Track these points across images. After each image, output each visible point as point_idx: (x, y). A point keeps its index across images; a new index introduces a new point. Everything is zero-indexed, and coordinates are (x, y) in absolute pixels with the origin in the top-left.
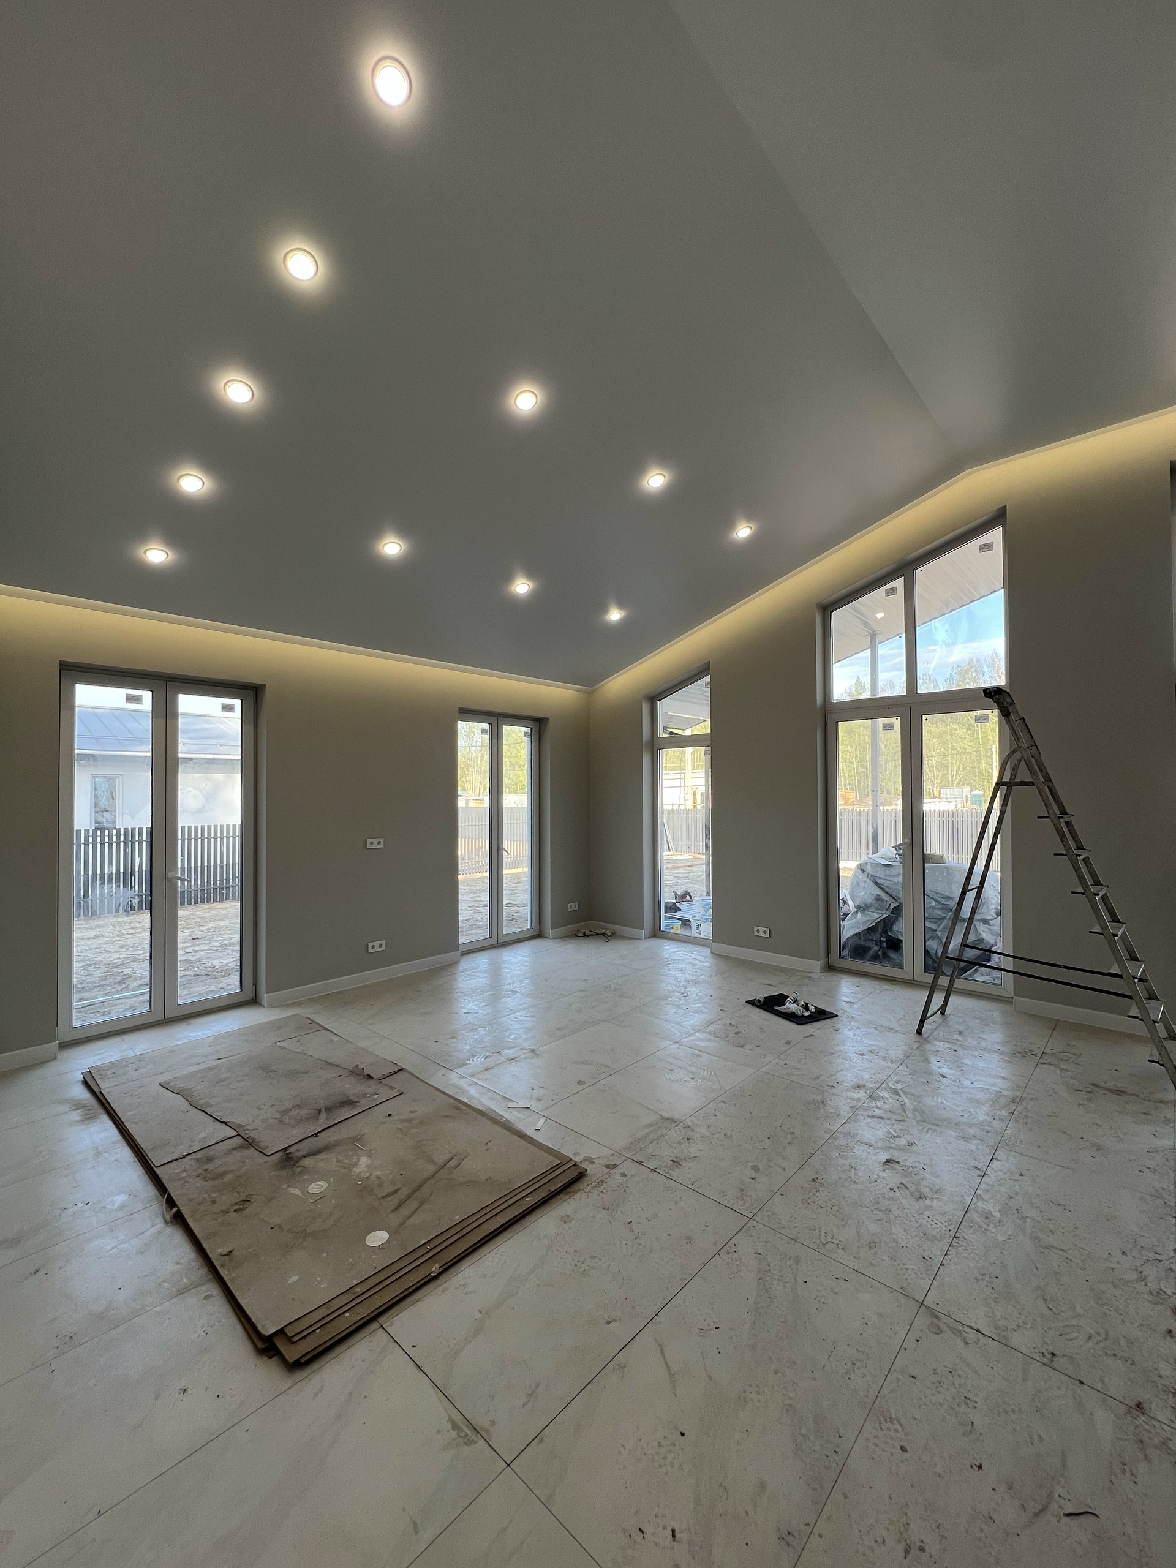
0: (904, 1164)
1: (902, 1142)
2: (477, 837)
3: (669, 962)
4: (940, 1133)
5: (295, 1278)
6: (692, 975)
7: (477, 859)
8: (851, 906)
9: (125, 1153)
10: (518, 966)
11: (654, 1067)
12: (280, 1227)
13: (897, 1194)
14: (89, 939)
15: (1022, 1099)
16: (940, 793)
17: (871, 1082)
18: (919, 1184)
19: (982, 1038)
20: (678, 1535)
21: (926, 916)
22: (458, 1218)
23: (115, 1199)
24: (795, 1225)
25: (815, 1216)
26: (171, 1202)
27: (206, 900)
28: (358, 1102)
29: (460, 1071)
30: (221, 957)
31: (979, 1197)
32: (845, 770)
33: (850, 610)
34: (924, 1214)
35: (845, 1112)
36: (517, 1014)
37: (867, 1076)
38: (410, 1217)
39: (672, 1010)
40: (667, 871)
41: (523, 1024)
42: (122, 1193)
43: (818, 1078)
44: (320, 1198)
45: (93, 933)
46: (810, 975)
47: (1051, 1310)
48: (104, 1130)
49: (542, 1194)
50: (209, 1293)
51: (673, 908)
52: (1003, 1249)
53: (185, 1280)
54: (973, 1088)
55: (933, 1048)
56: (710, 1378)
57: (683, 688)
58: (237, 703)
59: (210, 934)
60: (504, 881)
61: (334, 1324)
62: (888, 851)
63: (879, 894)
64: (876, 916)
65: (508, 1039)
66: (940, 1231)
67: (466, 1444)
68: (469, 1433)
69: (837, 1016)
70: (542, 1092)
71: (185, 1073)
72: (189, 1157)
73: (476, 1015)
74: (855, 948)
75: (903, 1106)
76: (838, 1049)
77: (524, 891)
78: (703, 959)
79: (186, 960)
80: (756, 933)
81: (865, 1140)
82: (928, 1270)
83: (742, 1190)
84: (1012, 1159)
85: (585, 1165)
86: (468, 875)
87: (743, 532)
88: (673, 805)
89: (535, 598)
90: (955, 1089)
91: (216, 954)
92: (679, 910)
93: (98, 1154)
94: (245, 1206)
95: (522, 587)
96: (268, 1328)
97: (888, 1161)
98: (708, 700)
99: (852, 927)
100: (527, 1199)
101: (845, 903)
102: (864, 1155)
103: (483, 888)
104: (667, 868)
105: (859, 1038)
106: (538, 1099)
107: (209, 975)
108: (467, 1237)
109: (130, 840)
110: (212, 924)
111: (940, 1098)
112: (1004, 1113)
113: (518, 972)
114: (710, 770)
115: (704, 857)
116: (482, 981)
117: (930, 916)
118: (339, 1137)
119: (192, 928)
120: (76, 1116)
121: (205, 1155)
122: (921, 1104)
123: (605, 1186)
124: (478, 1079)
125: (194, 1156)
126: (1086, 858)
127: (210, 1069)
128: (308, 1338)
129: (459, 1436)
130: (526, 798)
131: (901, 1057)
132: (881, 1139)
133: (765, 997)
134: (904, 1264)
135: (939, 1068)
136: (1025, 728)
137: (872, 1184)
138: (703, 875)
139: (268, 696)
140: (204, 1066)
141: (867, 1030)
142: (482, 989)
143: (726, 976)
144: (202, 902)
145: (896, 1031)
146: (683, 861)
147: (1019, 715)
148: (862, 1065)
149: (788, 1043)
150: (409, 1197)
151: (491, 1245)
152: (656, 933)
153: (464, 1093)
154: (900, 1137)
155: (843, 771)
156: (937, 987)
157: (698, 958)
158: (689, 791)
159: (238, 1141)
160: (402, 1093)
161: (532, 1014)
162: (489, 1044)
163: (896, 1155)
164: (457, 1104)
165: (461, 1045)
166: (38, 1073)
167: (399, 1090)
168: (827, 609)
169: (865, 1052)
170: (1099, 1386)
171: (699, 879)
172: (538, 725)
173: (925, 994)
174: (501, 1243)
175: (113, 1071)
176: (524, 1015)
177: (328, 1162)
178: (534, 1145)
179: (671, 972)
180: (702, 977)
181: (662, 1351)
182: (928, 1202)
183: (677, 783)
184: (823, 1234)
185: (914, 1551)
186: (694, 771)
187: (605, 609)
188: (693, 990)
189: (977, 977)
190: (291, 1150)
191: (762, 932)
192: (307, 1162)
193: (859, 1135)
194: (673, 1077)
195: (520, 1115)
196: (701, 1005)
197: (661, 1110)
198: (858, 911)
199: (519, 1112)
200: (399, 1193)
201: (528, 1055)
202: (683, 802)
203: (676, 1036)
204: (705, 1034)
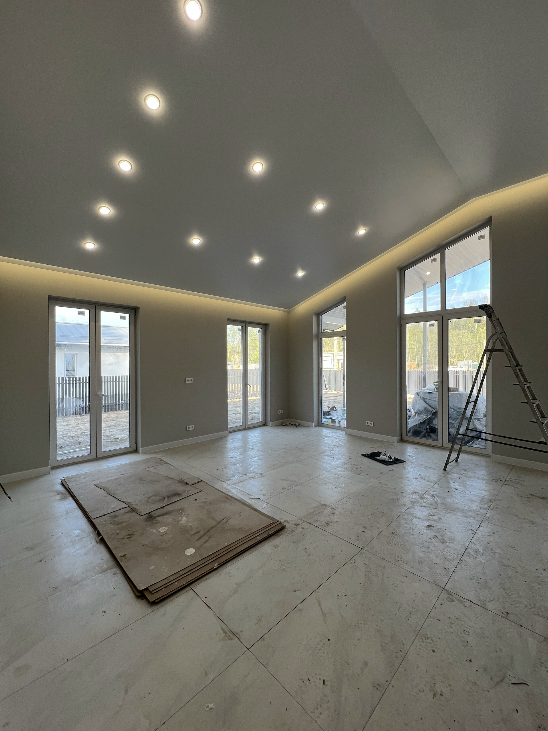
0: (436, 527)
1: (436, 517)
2: (237, 383)
3: (325, 437)
4: (454, 514)
5: (152, 567)
6: (336, 443)
7: (237, 393)
8: (413, 412)
9: (79, 513)
10: (255, 438)
11: (318, 482)
12: (147, 545)
13: (433, 540)
14: (64, 426)
15: (495, 500)
16: (457, 363)
17: (421, 491)
18: (443, 536)
19: (476, 473)
20: (326, 683)
21: (449, 417)
22: (226, 544)
23: (75, 532)
24: (383, 552)
25: (393, 549)
26: (99, 534)
27: (115, 410)
28: (182, 494)
29: (228, 482)
30: (121, 434)
31: (472, 543)
32: (411, 352)
33: (413, 271)
34: (446, 549)
35: (408, 504)
36: (254, 458)
37: (419, 488)
38: (205, 543)
39: (327, 458)
40: (325, 398)
41: (257, 463)
42: (78, 529)
43: (395, 489)
44: (164, 534)
45: (66, 423)
46: (393, 444)
47: (507, 593)
48: (70, 503)
49: (265, 535)
50: (116, 572)
51: (327, 413)
52: (484, 566)
53: (105, 566)
54: (471, 495)
55: (451, 477)
56: (342, 616)
57: (332, 310)
58: (127, 316)
59: (117, 424)
60: (249, 403)
61: (170, 587)
62: (431, 386)
63: (426, 406)
64: (425, 417)
65: (250, 469)
66: (453, 557)
67: (229, 639)
68: (231, 635)
69: (405, 462)
70: (265, 492)
71: (105, 480)
72: (107, 515)
73: (235, 458)
74: (414, 431)
75: (436, 502)
76: (405, 476)
77: (258, 407)
78: (342, 436)
79: (106, 435)
80: (367, 424)
81: (417, 516)
82: (447, 574)
83: (358, 536)
84: (489, 526)
85: (285, 524)
86: (233, 400)
87: (362, 231)
88: (328, 368)
89: (263, 266)
90: (462, 495)
91: (119, 433)
92: (331, 415)
93: (67, 513)
94: (131, 536)
95: (256, 260)
96: (141, 587)
97: (428, 526)
98: (344, 316)
99: (413, 422)
100: (258, 537)
101: (410, 411)
102: (417, 523)
103: (239, 406)
104: (325, 397)
105: (416, 472)
106: (263, 495)
107: (116, 442)
108: (231, 552)
109: (82, 382)
110: (117, 420)
111: (454, 499)
112: (486, 506)
113: (255, 440)
114: (346, 352)
115: (342, 392)
116: (239, 444)
117: (451, 417)
118: (174, 509)
119: (109, 421)
120: (58, 497)
121: (114, 514)
122: (445, 501)
123: (294, 532)
124: (236, 486)
125: (109, 515)
126: (528, 386)
127: (116, 479)
128: (159, 592)
129: (226, 636)
130: (259, 365)
131: (436, 480)
132: (425, 516)
133: (371, 453)
134: (435, 571)
135: (454, 485)
136: (499, 324)
137: (421, 535)
138: (342, 400)
139: (141, 312)
140: (114, 478)
141: (419, 468)
142: (239, 447)
143: (352, 443)
144: (113, 410)
145: (434, 469)
146: (333, 394)
147: (496, 318)
148: (417, 483)
149: (381, 473)
150: (204, 534)
152: (320, 424)
153: (229, 492)
154: (435, 515)
155: (410, 353)
156: (453, 449)
157: (339, 435)
158: (336, 361)
159: (128, 509)
160: (202, 491)
161: (261, 459)
162: (241, 471)
163: (432, 523)
164: (227, 496)
165: (228, 471)
166: (41, 479)
167: (200, 490)
168: (402, 269)
169: (419, 477)
170: (530, 628)
171: (340, 402)
172: (264, 327)
173: (448, 453)
174: (246, 555)
175: (74, 479)
176: (258, 459)
177: (169, 519)
178: (262, 514)
179: (326, 442)
180: (341, 444)
181: (320, 604)
182: (447, 544)
183: (330, 358)
184: (396, 556)
185: (438, 696)
186: (338, 352)
187: (295, 271)
188: (336, 450)
189: (474, 445)
190: (152, 513)
191: (369, 423)
192: (159, 519)
193: (415, 514)
194: (327, 487)
195: (255, 502)
196: (340, 456)
197: (321, 501)
198: (416, 414)
199: (255, 500)
200: (200, 533)
201: (259, 476)
202: (332, 367)
203: (329, 469)
204: (342, 469)
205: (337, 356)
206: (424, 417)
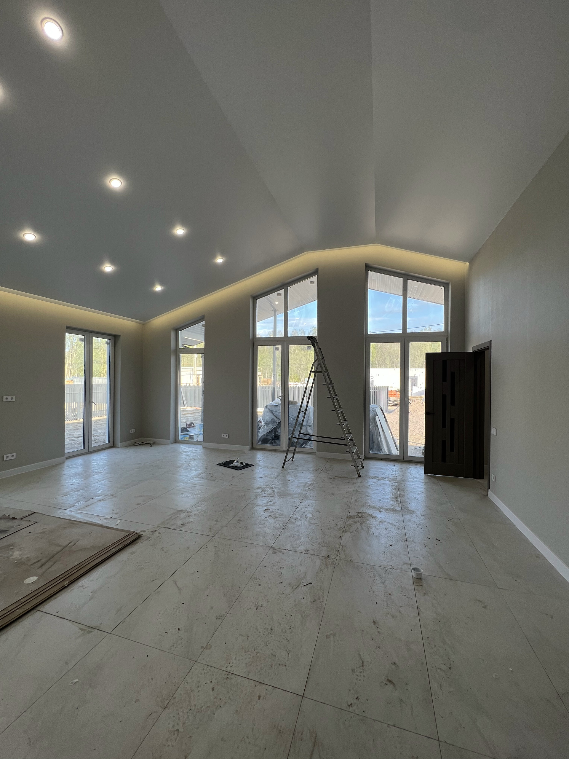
0: (271, 509)
1: (272, 503)
3: (182, 452)
4: (285, 498)
6: (193, 457)
7: (77, 412)
8: (262, 424)
10: (100, 461)
11: (174, 493)
13: (268, 518)
15: (313, 484)
17: (264, 486)
18: (275, 514)
19: (304, 467)
20: (180, 629)
22: (76, 563)
24: (230, 535)
25: (238, 531)
28: (7, 530)
29: (71, 509)
33: (263, 301)
34: (276, 522)
35: (253, 497)
36: (102, 481)
37: (262, 484)
38: (49, 568)
39: (183, 471)
41: (106, 485)
43: (245, 487)
46: (245, 452)
47: (310, 539)
49: (120, 547)
51: (185, 430)
54: (298, 483)
55: (287, 472)
56: (194, 586)
57: (192, 326)
61: (10, 615)
62: (277, 400)
63: (272, 417)
65: (98, 492)
66: (280, 526)
67: (88, 634)
68: (90, 630)
69: (254, 465)
70: (118, 510)
73: (77, 484)
74: (263, 440)
75: (274, 492)
77: (104, 428)
78: (199, 450)
80: (223, 437)
81: (259, 504)
82: (274, 538)
83: (210, 528)
85: (141, 533)
86: (71, 421)
87: (219, 260)
88: (186, 384)
89: (115, 274)
90: (292, 484)
92: (188, 431)
95: (108, 268)
97: (266, 509)
98: (203, 333)
99: (263, 432)
100: (112, 550)
101: (260, 423)
102: (258, 509)
103: (80, 428)
104: (183, 414)
105: (261, 472)
106: (116, 513)
111: (287, 487)
112: (307, 489)
113: (102, 464)
114: (205, 367)
115: (201, 409)
116: (80, 469)
117: (290, 425)
122: (281, 491)
123: (151, 538)
124: (82, 511)
126: (337, 399)
129: (85, 632)
131: (276, 476)
132: (265, 503)
133: (226, 462)
134: (267, 538)
135: (289, 478)
137: (260, 517)
138: (200, 416)
141: (265, 469)
142: (80, 473)
143: (209, 455)
145: (275, 468)
146: (191, 411)
148: (261, 481)
149: (233, 477)
150: (47, 561)
151: (95, 569)
152: (176, 441)
154: (271, 501)
156: (290, 451)
157: (197, 450)
158: (195, 376)
160: (37, 522)
161: (111, 481)
162: (87, 496)
163: (269, 507)
164: (71, 521)
165: (70, 498)
167: (34, 521)
168: (255, 298)
169: (263, 476)
170: (319, 555)
171: (198, 418)
172: (114, 338)
173: (285, 455)
176: (106, 481)
178: (115, 530)
179: (182, 457)
180: (198, 457)
181: (176, 584)
182: (278, 519)
183: (189, 373)
184: (240, 536)
185: (259, 607)
186: (198, 367)
187: (153, 285)
188: (193, 463)
189: (306, 446)
191: (225, 436)
193: (257, 503)
194: (183, 496)
195: (107, 521)
196: (197, 468)
197: (177, 508)
198: (265, 425)
199: (106, 520)
200: (41, 561)
201: (110, 497)
202: (191, 382)
203: (185, 481)
204: (198, 478)
205: (196, 371)
206: (271, 427)
